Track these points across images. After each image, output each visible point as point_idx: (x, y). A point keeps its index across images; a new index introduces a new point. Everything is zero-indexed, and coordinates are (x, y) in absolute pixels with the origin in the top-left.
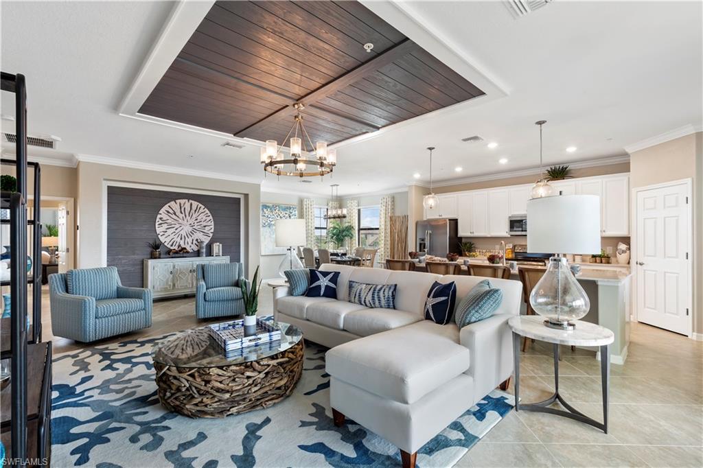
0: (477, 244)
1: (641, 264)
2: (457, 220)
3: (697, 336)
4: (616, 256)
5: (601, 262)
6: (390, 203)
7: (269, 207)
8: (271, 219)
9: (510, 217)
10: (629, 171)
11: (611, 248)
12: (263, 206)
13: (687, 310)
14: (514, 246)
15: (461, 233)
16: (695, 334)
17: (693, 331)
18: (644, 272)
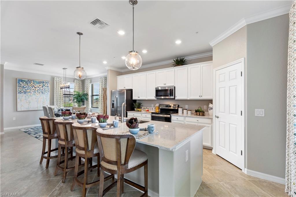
0: (143, 104)
1: (218, 117)
2: (132, 90)
3: (247, 171)
4: (208, 111)
5: (200, 115)
6: (104, 81)
7: (24, 81)
8: (26, 89)
9: (156, 88)
10: (212, 60)
11: (206, 106)
12: (18, 80)
13: (242, 151)
14: (160, 105)
15: (134, 98)
16: (246, 169)
17: (245, 167)
18: (219, 122)
